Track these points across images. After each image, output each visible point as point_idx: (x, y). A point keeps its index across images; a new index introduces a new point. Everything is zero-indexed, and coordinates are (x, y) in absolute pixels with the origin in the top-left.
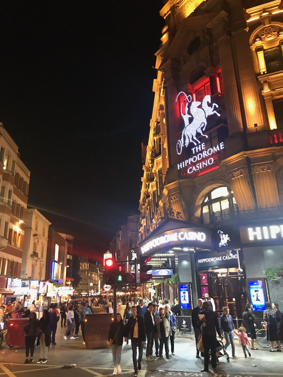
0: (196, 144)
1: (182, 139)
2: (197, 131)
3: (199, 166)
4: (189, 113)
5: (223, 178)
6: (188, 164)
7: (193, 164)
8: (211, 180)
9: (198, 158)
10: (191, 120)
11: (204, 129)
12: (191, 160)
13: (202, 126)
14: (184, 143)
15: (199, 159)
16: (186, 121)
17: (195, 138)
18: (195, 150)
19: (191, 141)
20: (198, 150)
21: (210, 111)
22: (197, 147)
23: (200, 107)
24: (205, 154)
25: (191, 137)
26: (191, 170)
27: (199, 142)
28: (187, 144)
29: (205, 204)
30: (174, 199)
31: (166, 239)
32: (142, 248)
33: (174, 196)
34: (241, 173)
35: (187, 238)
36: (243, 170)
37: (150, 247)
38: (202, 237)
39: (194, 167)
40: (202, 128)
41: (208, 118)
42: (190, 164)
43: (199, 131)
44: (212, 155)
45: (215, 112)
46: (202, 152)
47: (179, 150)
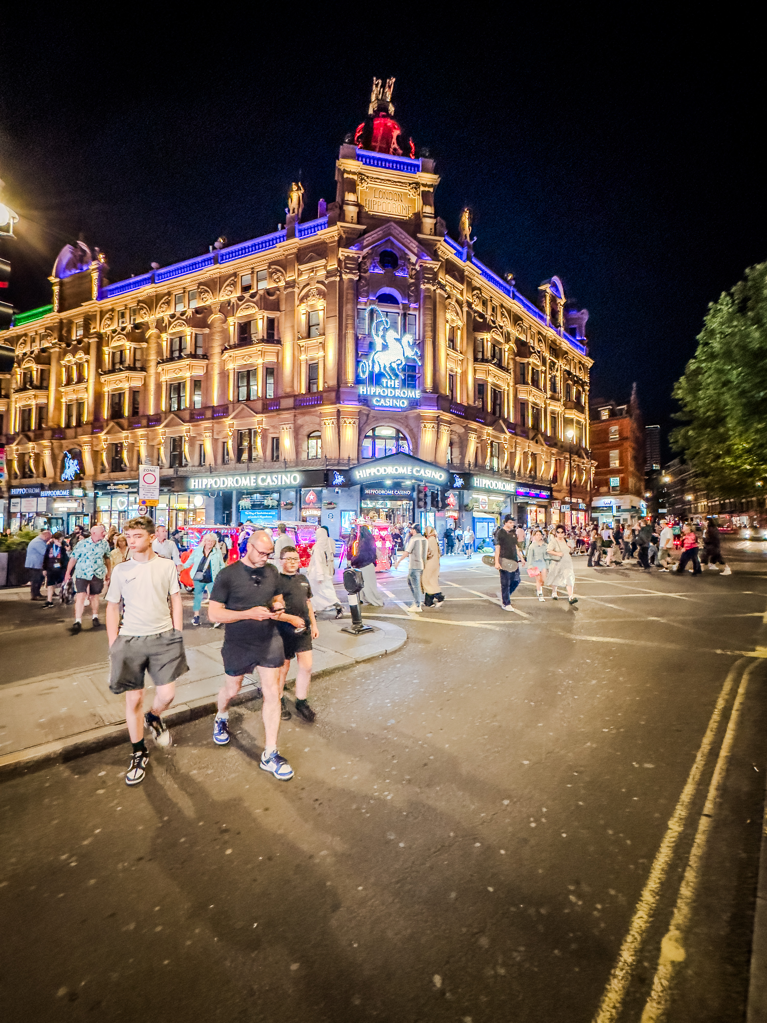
0: (388, 377)
1: (370, 362)
2: (391, 364)
3: (390, 401)
4: (383, 337)
5: (403, 421)
6: (375, 393)
7: (380, 396)
8: (390, 418)
9: (388, 392)
10: (385, 347)
11: (400, 367)
12: (378, 390)
13: (399, 362)
15: (389, 395)
16: (379, 347)
17: (387, 369)
18: (387, 382)
19: (382, 370)
20: (391, 385)
21: (410, 353)
22: (389, 380)
23: (399, 340)
24: (398, 393)
25: (382, 366)
28: (377, 370)
29: (366, 437)
30: (350, 423)
31: (396, 470)
32: (357, 473)
33: (350, 420)
34: (433, 427)
35: (424, 475)
36: (436, 426)
37: (370, 474)
38: (441, 476)
39: (382, 400)
40: (398, 365)
41: (407, 358)
42: (377, 394)
43: (394, 365)
44: (406, 398)
45: (415, 357)
46: (394, 388)
47: (364, 372)
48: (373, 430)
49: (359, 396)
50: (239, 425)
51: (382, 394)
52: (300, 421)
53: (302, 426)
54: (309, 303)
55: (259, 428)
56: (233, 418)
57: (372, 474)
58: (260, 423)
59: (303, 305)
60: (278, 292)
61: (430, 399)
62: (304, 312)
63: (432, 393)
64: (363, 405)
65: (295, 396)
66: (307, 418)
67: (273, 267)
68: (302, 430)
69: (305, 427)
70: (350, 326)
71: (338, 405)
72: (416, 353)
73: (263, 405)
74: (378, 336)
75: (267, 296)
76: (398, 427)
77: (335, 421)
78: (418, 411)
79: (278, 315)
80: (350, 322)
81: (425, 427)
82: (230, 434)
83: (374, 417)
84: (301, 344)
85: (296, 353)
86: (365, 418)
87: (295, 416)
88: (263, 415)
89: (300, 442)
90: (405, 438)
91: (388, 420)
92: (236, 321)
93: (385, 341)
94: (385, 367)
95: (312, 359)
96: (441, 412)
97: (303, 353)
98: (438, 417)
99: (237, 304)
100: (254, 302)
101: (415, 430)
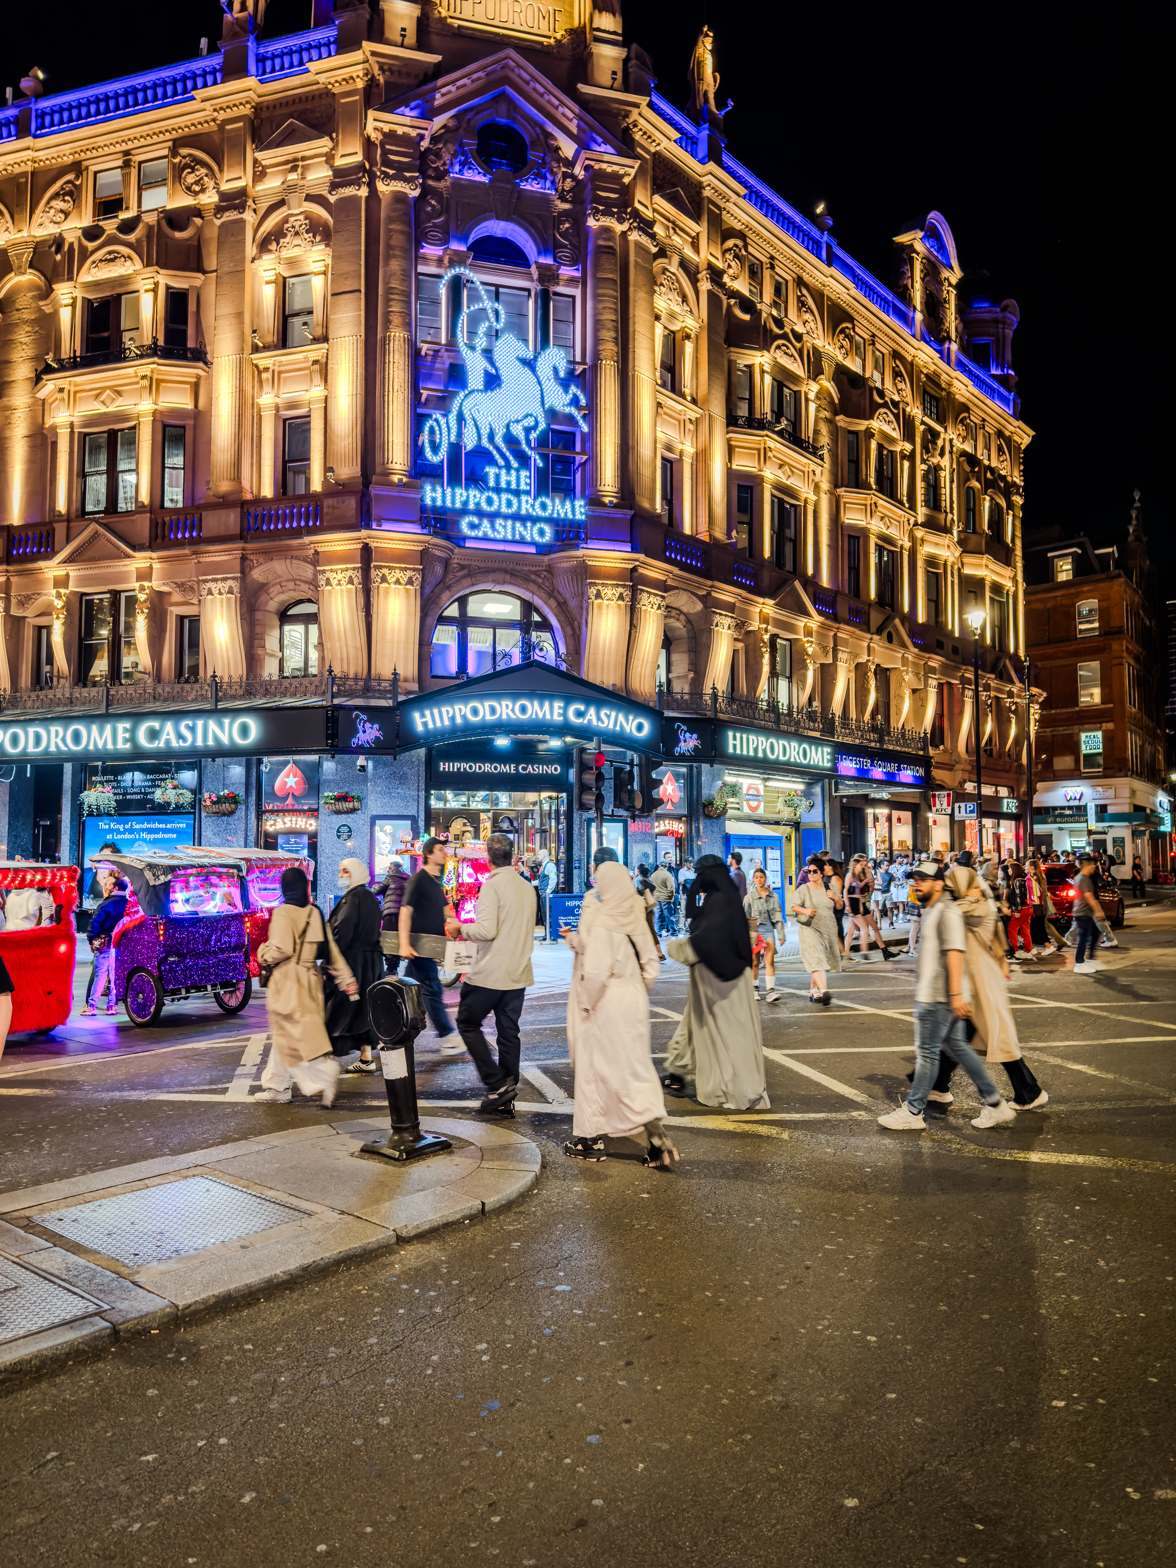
0: (501, 462)
1: (453, 417)
2: (508, 426)
3: (505, 527)
4: (488, 352)
5: (540, 581)
6: (465, 503)
7: (479, 513)
8: (506, 571)
9: (500, 503)
10: (492, 381)
11: (533, 435)
12: (475, 497)
13: (530, 422)
14: (460, 434)
16: (475, 380)
17: (499, 440)
18: (498, 477)
19: (485, 443)
20: (509, 483)
21: (558, 399)
22: (504, 471)
23: (530, 364)
24: (527, 505)
25: (485, 432)
26: (472, 526)
27: (515, 464)
28: (470, 442)
29: (444, 620)
30: (398, 582)
31: (523, 709)
32: (416, 715)
33: (398, 574)
34: (621, 597)
35: (595, 722)
36: (627, 593)
37: (453, 719)
38: (640, 727)
39: (486, 522)
40: (528, 430)
41: (552, 414)
42: (471, 506)
43: (518, 431)
44: (549, 520)
45: (573, 411)
46: (517, 493)
47: (435, 448)
48: (463, 602)
49: (423, 509)
50: (84, 580)
51: (484, 506)
52: (257, 574)
53: (263, 587)
54: (286, 253)
55: (142, 589)
56: (69, 560)
57: (459, 721)
58: (145, 575)
59: (266, 257)
60: (198, 221)
61: (612, 521)
62: (271, 276)
63: (616, 506)
64: (436, 534)
65: (244, 504)
66: (279, 567)
67: (184, 151)
68: (263, 597)
69: (274, 590)
70: (396, 319)
71: (364, 533)
72: (575, 401)
73: (154, 524)
74: (472, 348)
75: (167, 230)
76: (527, 596)
77: (357, 577)
78: (580, 553)
79: (198, 283)
80: (396, 307)
81: (598, 595)
82: (59, 604)
83: (462, 567)
84: (262, 364)
85: (248, 388)
86: (439, 569)
87: (244, 558)
88: (154, 555)
89: (258, 629)
90: (545, 625)
91: (499, 576)
92: (79, 294)
93: (492, 363)
94: (491, 437)
95: (292, 406)
96: (642, 557)
97: (267, 388)
98: (634, 570)
99: (82, 248)
100: (128, 245)
101: (573, 603)
